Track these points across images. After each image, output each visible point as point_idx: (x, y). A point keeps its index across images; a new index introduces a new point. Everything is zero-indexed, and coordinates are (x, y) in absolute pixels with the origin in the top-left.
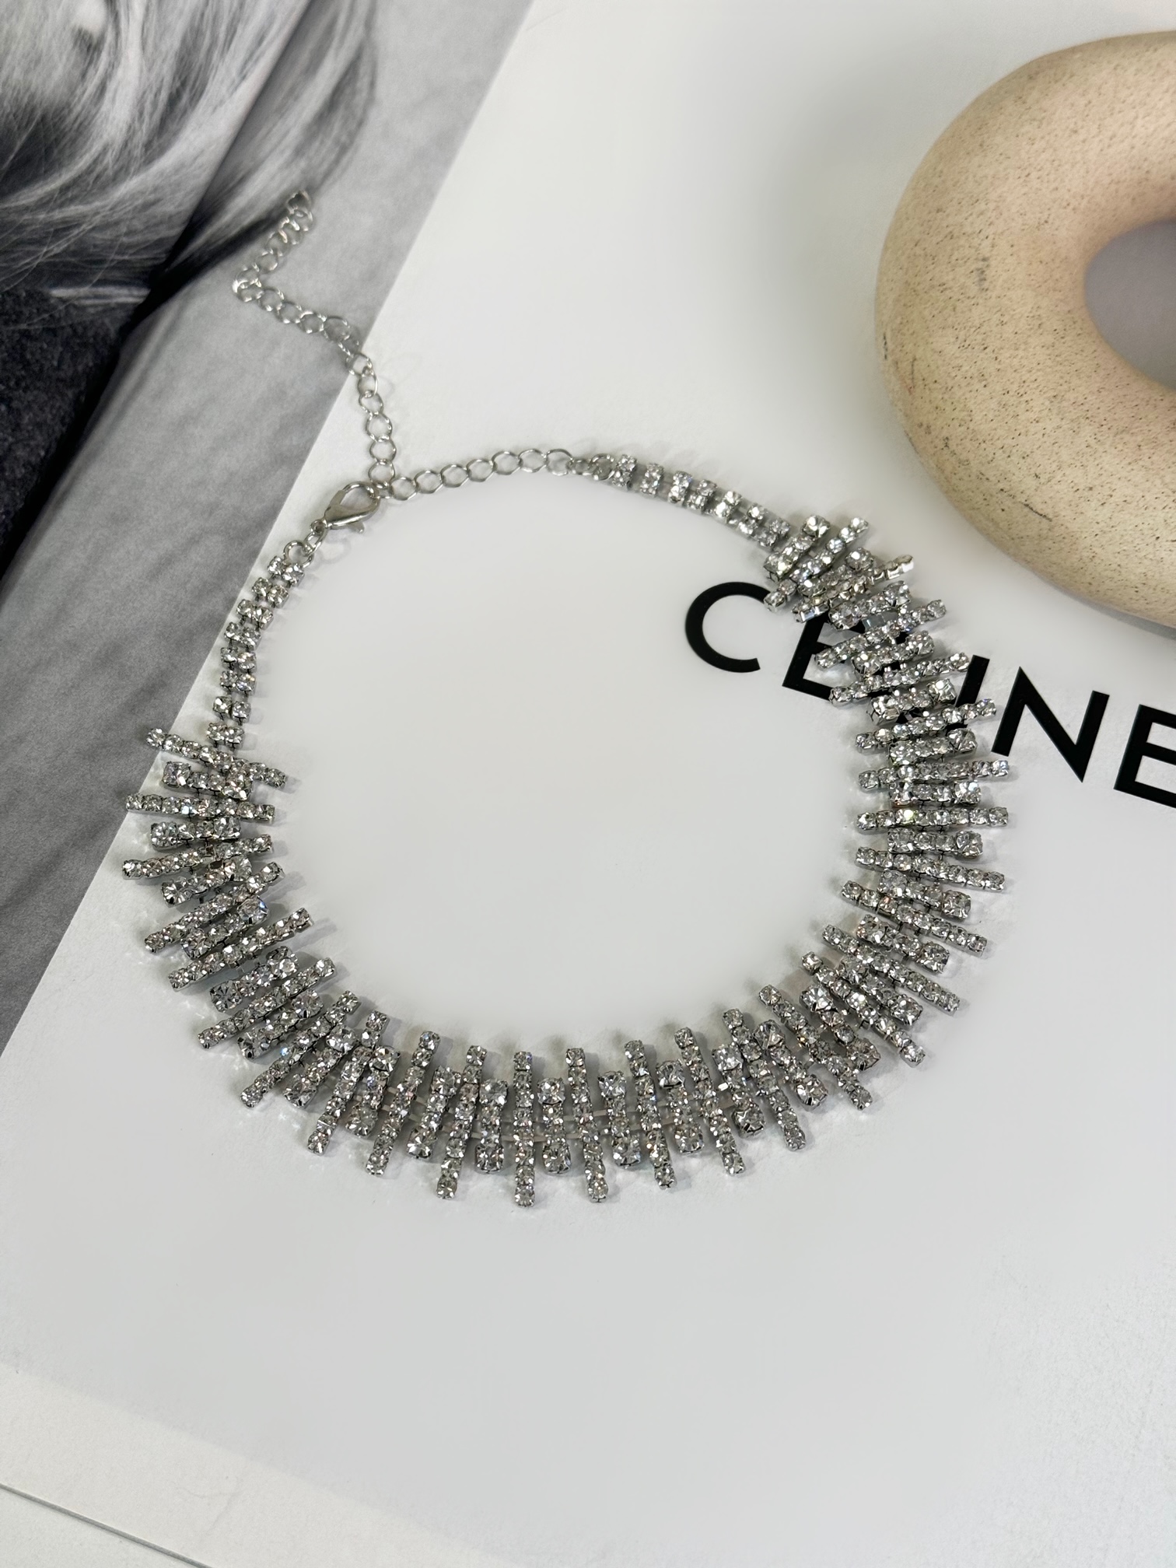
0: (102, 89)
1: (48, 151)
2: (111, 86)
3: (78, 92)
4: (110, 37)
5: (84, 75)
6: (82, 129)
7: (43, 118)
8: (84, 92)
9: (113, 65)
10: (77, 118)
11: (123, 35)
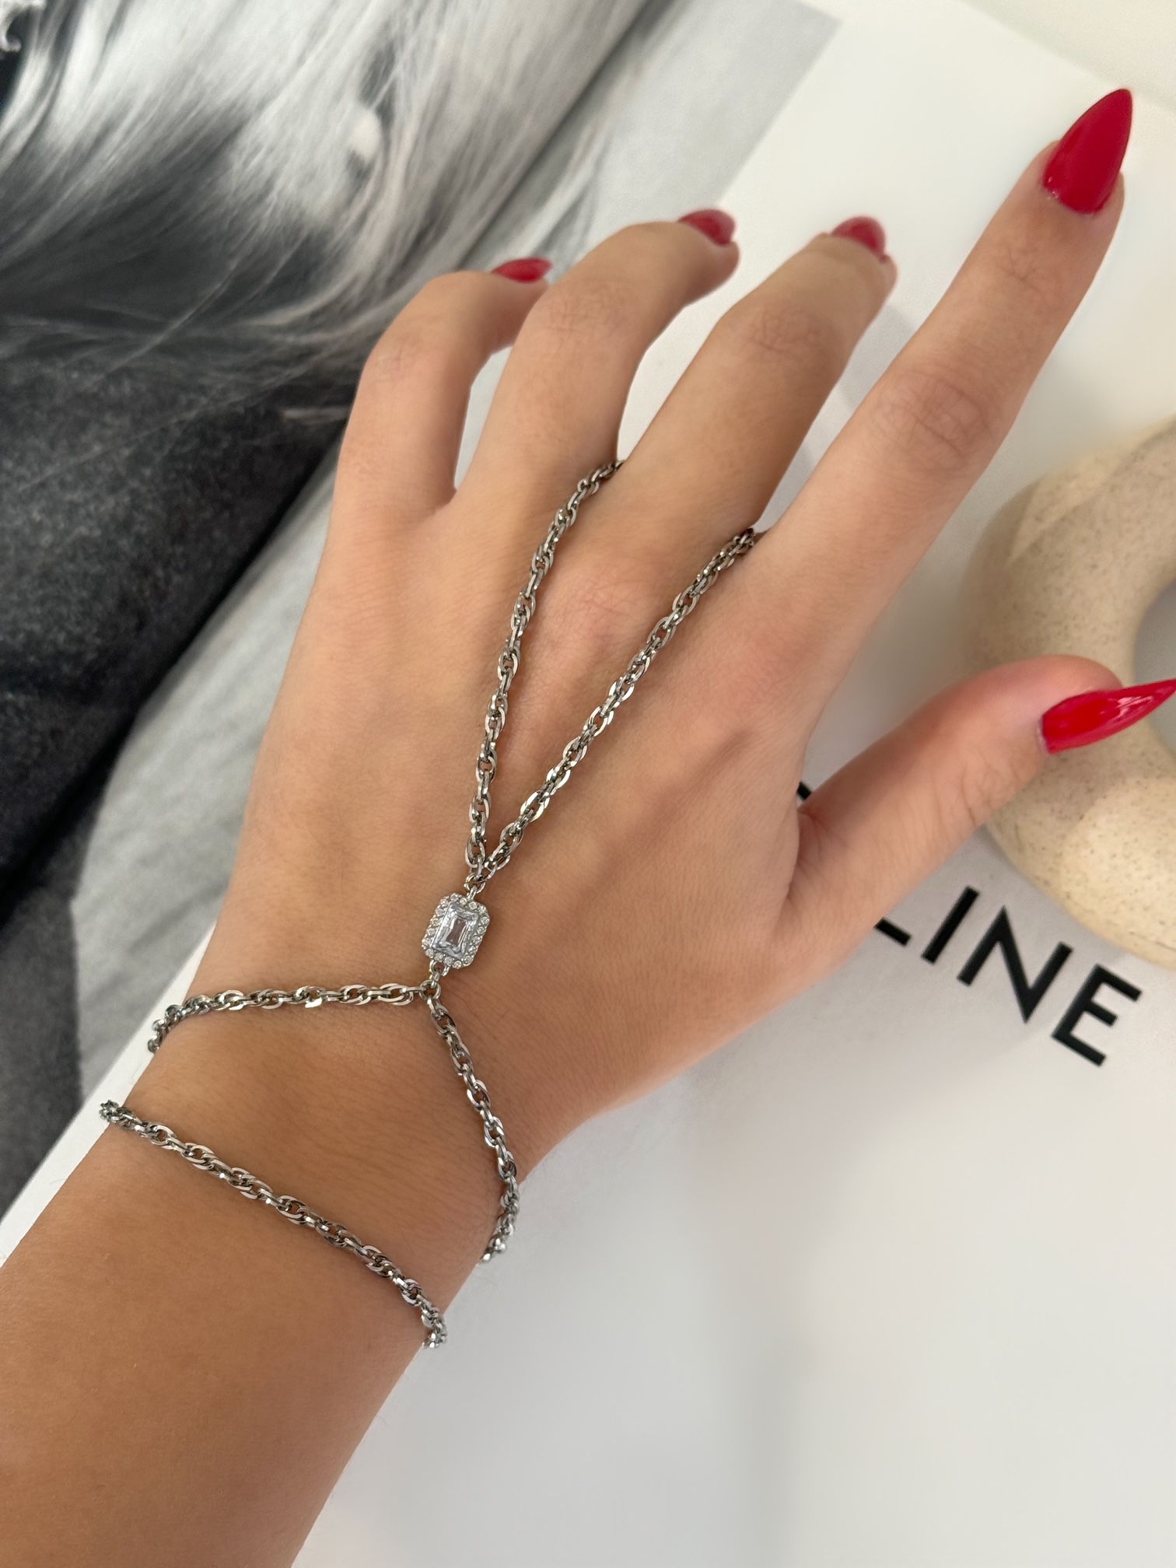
0: (363, 219)
1: (307, 273)
2: (372, 217)
3: (344, 216)
4: (378, 166)
5: (349, 202)
6: (338, 258)
7: (308, 240)
8: (348, 219)
9: (376, 196)
10: (337, 245)
11: (391, 165)
